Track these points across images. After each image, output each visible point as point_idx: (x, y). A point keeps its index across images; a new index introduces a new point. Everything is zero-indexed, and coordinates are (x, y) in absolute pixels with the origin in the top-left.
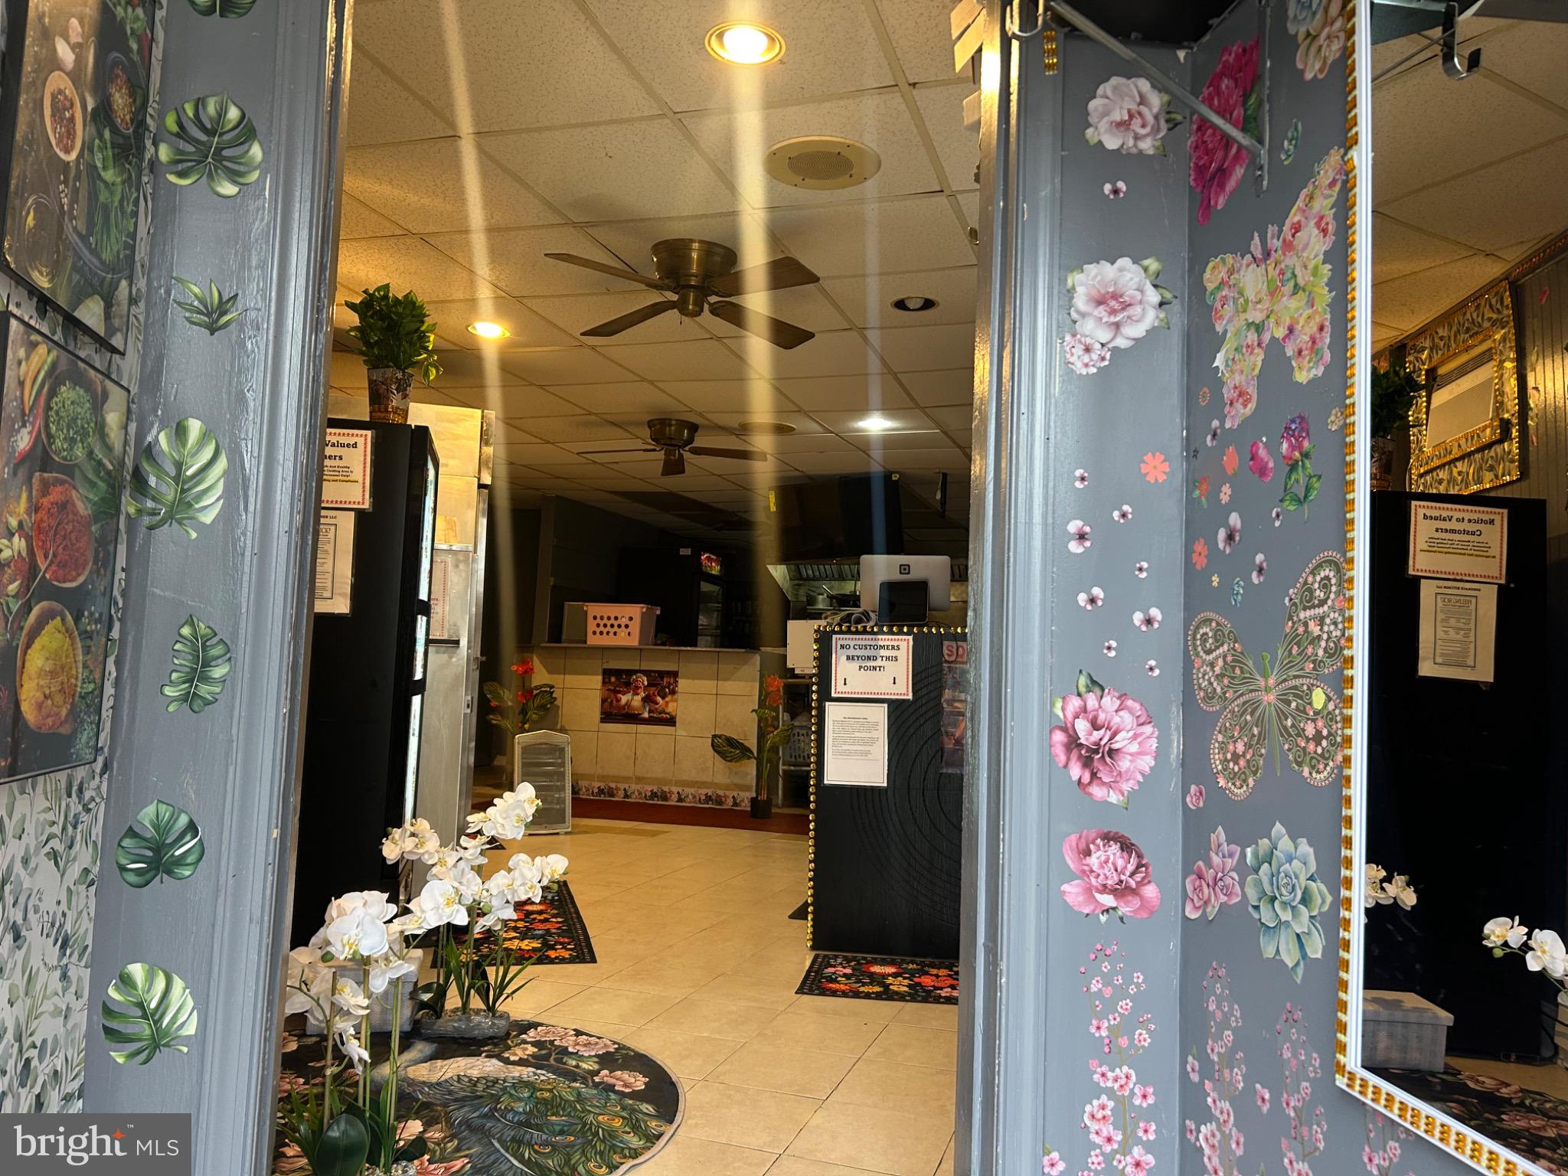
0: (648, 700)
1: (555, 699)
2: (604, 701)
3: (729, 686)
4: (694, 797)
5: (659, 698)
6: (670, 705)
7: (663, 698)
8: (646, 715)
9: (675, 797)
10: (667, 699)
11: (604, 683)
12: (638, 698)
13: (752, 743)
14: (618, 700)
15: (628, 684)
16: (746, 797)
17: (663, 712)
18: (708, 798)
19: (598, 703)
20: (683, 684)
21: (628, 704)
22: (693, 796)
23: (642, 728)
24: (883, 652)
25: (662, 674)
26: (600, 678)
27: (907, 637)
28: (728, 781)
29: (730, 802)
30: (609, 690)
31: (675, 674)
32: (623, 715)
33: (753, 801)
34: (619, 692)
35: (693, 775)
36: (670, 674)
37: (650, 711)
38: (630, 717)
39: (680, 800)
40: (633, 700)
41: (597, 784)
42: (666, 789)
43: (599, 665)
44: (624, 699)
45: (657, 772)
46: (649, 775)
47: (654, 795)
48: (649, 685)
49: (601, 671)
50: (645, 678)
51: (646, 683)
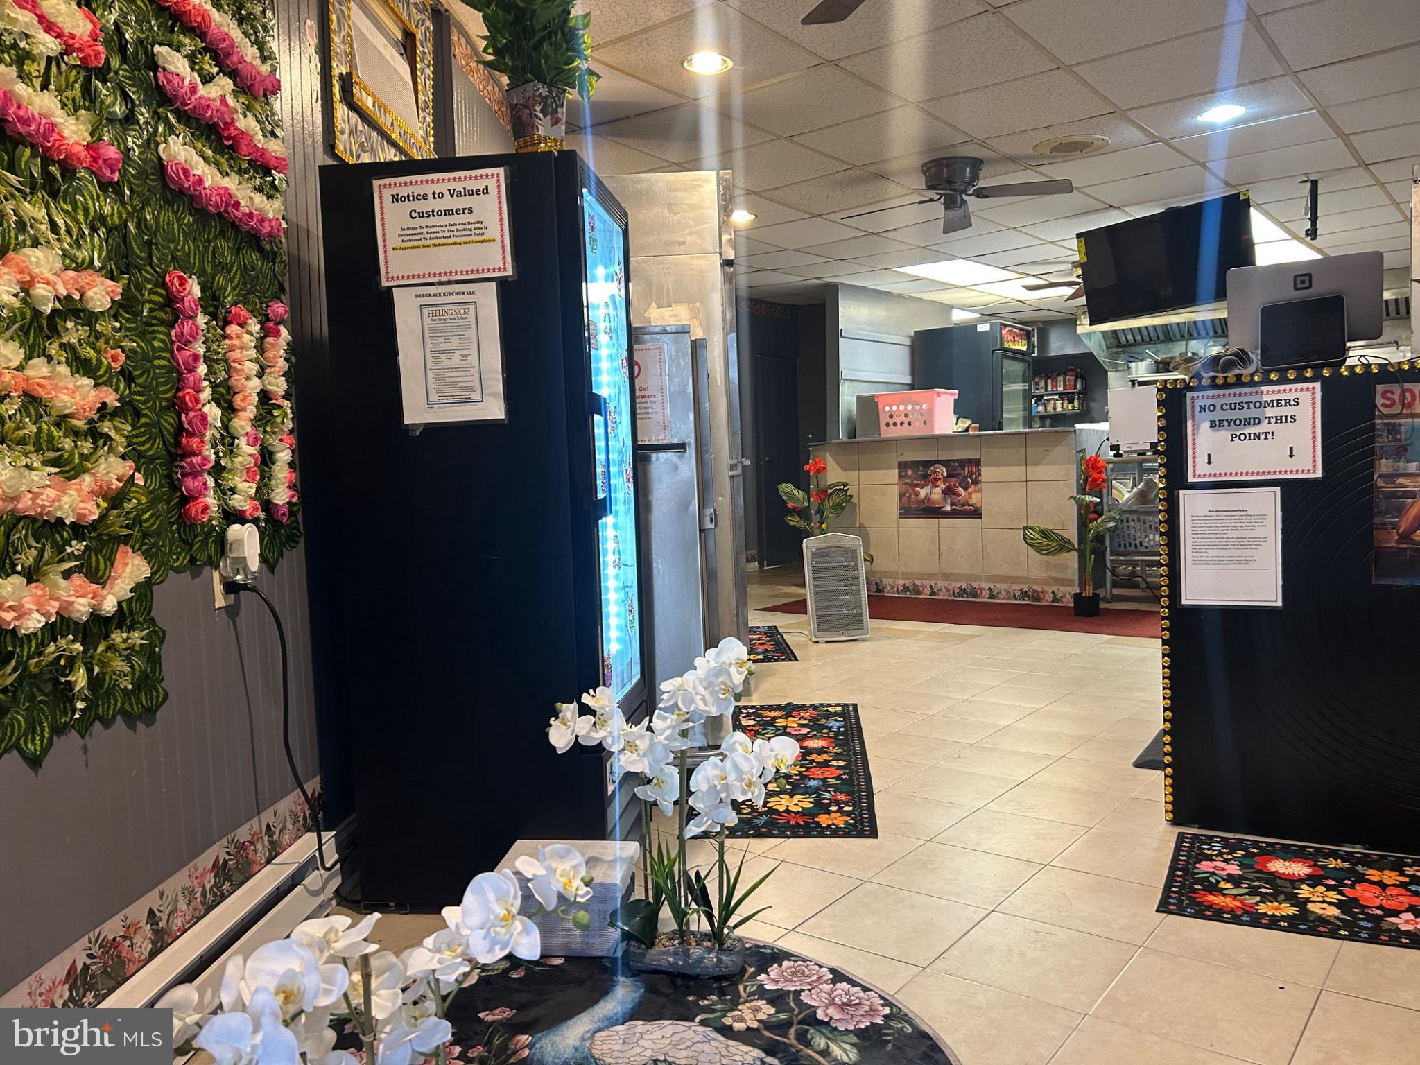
0: (948, 492)
1: (851, 496)
2: (901, 496)
3: (1042, 472)
4: (1008, 593)
5: (960, 489)
6: (974, 496)
7: (965, 489)
8: (948, 508)
9: (986, 593)
10: (970, 490)
11: (900, 477)
12: (938, 490)
13: (1072, 534)
14: (917, 494)
15: (926, 477)
16: (1067, 592)
17: (967, 504)
18: (1024, 594)
19: (896, 499)
20: (986, 473)
21: (927, 498)
22: (1005, 592)
23: (944, 522)
24: (1270, 411)
25: (963, 463)
26: (896, 472)
27: (1310, 385)
28: (1045, 575)
29: (1049, 597)
30: (906, 484)
31: (977, 462)
32: (923, 509)
33: (1077, 597)
34: (917, 485)
35: (1004, 571)
36: (970, 462)
37: (952, 504)
38: (931, 511)
39: (992, 596)
40: (933, 493)
41: (901, 582)
42: (975, 585)
43: (893, 459)
44: (923, 492)
45: (963, 567)
46: (955, 571)
47: (963, 592)
48: (949, 476)
49: (895, 464)
50: (944, 469)
51: (945, 474)
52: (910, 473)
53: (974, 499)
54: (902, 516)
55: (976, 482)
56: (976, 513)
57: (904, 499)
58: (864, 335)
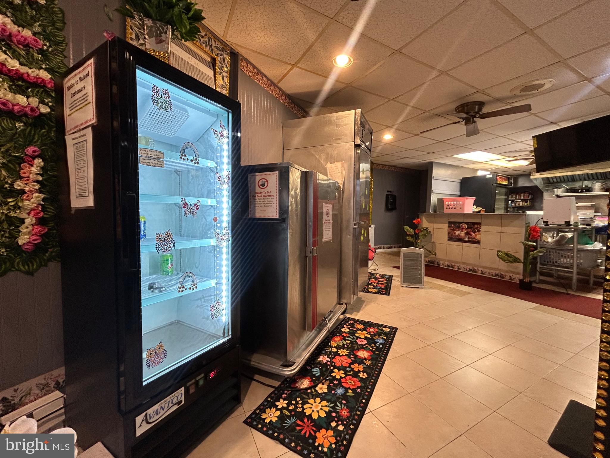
0: (467, 233)
1: (429, 232)
2: (449, 233)
3: (508, 229)
5: (472, 233)
6: (478, 236)
7: (474, 233)
8: (467, 239)
9: (480, 272)
10: (476, 234)
11: (449, 227)
12: (463, 233)
13: (521, 256)
14: (455, 233)
15: (459, 227)
16: (517, 278)
17: (475, 238)
18: (496, 275)
19: (447, 234)
20: (483, 228)
21: (459, 235)
22: (488, 273)
25: (474, 224)
26: (447, 225)
28: (507, 269)
29: (508, 278)
30: (451, 229)
31: (480, 224)
32: (457, 239)
33: (521, 280)
34: (455, 230)
35: (488, 264)
36: (477, 224)
37: (468, 238)
38: (460, 240)
39: (482, 273)
40: (461, 233)
42: (476, 268)
43: (447, 220)
44: (457, 233)
45: (471, 261)
46: (468, 262)
47: (470, 270)
48: (468, 228)
49: (448, 222)
50: (466, 225)
51: (466, 227)
52: (453, 225)
53: (478, 237)
54: (449, 240)
55: (479, 231)
56: (478, 242)
57: (450, 235)
58: (441, 178)
